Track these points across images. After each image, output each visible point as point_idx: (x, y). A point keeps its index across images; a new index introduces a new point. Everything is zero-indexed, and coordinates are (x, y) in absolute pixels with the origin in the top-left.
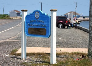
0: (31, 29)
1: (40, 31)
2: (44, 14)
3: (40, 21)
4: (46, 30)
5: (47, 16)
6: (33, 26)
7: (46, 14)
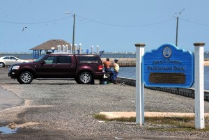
0: (155, 74)
1: (174, 77)
2: (181, 51)
3: (172, 62)
4: (184, 75)
5: (188, 53)
6: (160, 69)
7: (184, 51)
